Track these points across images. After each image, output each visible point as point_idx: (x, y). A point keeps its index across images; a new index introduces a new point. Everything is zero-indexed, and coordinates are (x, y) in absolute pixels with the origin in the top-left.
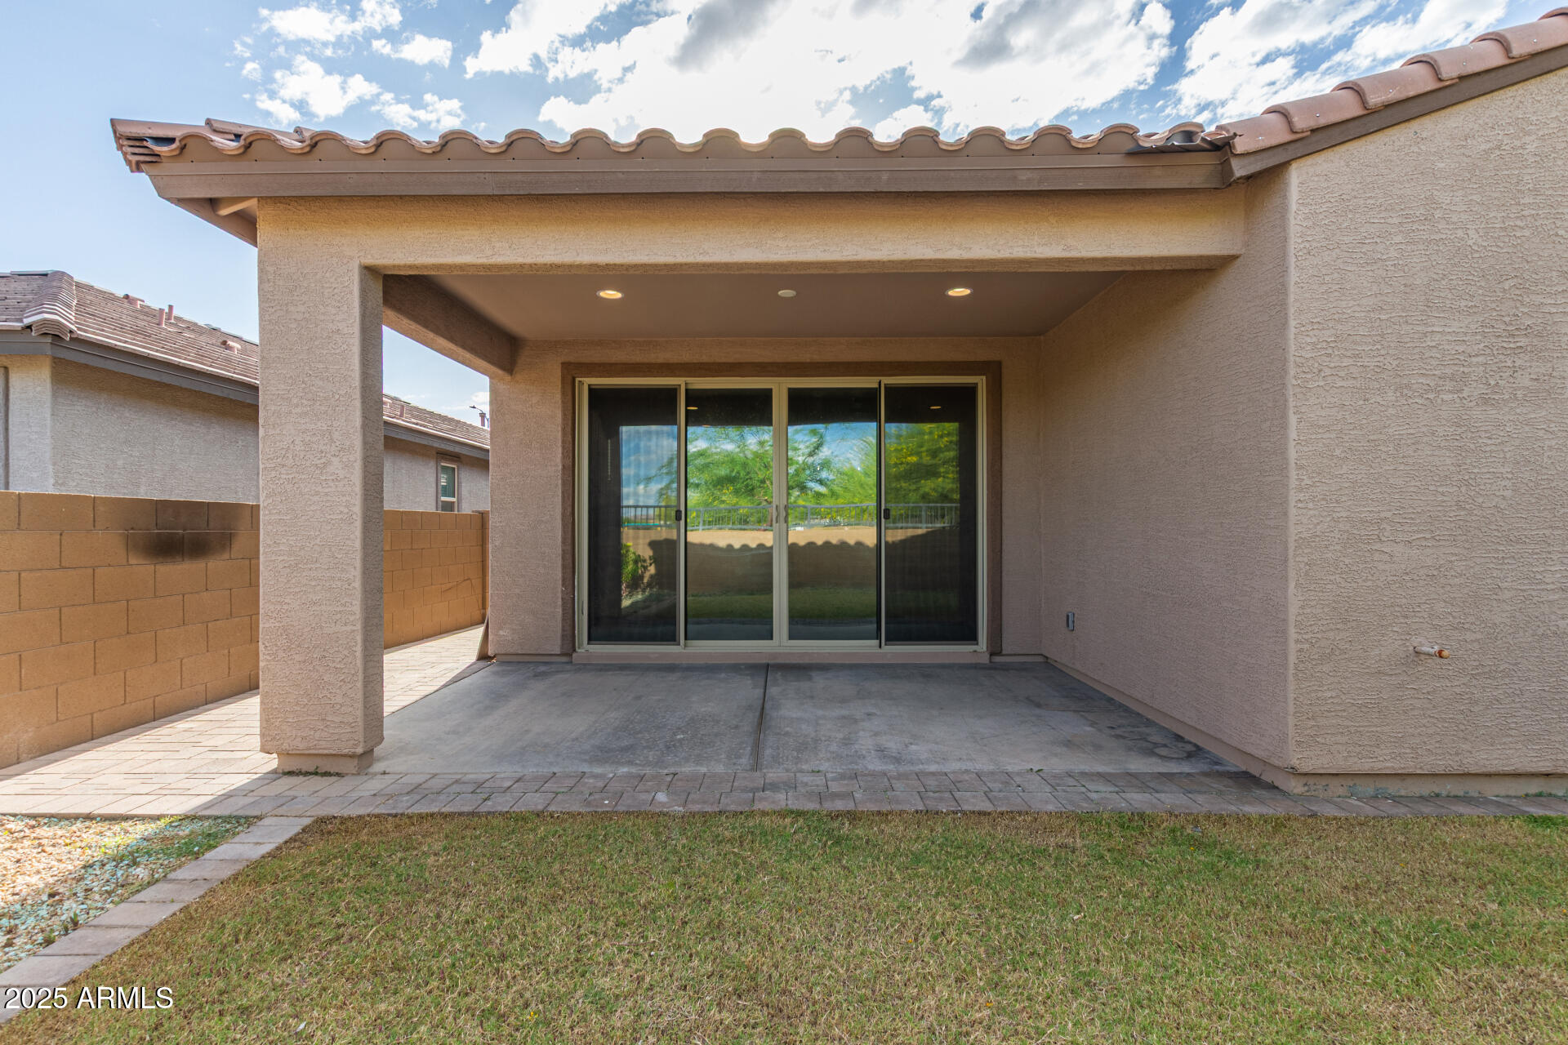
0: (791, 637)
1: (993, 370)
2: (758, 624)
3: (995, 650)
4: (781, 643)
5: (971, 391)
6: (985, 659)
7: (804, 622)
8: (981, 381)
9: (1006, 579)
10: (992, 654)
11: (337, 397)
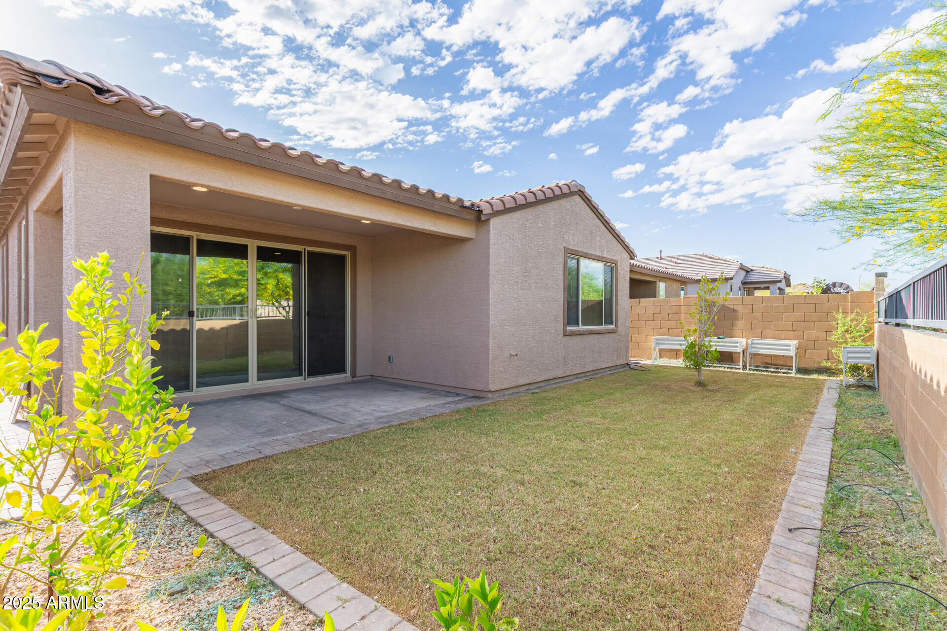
0: (258, 380)
1: (352, 249)
2: (239, 374)
3: (354, 375)
4: (253, 383)
5: (343, 258)
6: (350, 379)
7: (265, 372)
8: (348, 254)
9: (358, 343)
10: (353, 377)
11: (135, 249)
